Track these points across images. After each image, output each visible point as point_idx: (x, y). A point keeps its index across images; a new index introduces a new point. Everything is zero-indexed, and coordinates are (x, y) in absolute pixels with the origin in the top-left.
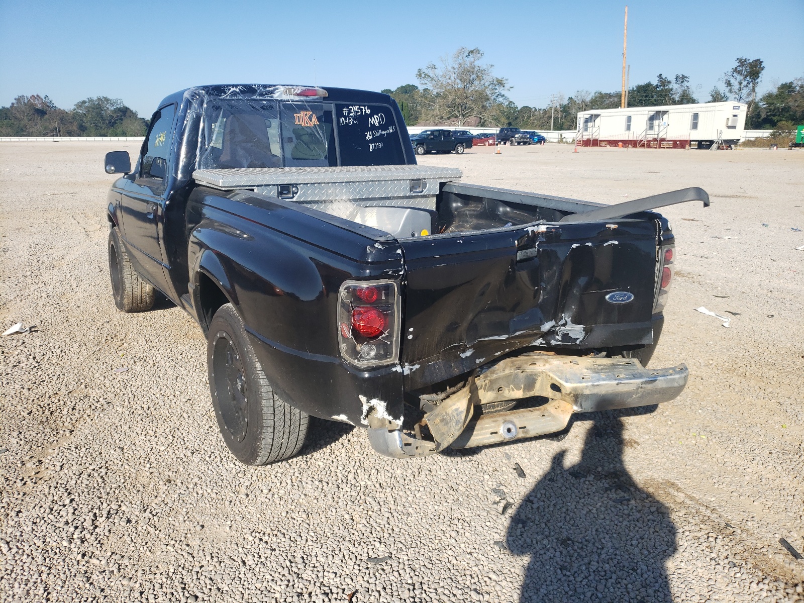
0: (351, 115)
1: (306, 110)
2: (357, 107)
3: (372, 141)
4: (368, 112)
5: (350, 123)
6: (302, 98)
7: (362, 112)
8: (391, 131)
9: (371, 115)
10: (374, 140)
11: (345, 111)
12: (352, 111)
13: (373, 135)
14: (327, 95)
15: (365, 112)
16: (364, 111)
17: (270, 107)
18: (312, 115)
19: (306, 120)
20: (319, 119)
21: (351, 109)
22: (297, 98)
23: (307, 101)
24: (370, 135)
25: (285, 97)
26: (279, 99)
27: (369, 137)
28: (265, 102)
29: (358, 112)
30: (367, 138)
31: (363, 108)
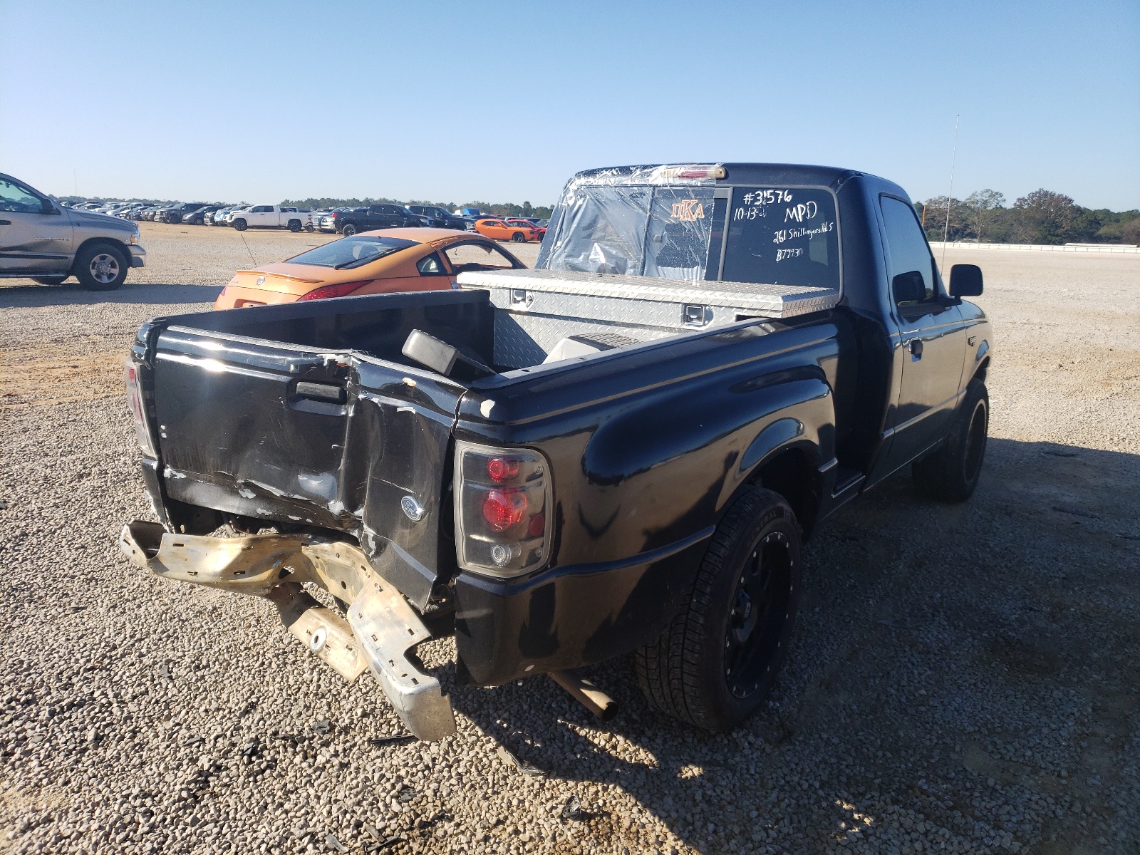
0: (757, 203)
1: (689, 197)
2: (769, 192)
3: (782, 246)
4: (788, 199)
5: (752, 216)
6: (685, 182)
7: (776, 199)
8: (825, 230)
9: (792, 205)
10: (788, 244)
11: (748, 198)
12: (760, 198)
13: (788, 235)
14: (723, 175)
15: (782, 199)
16: (780, 197)
17: (641, 193)
18: (697, 204)
19: (687, 213)
20: (706, 211)
21: (759, 195)
22: (678, 182)
23: (691, 186)
24: (782, 235)
25: (660, 182)
26: (655, 183)
27: (780, 237)
28: (636, 188)
29: (771, 199)
30: (775, 240)
31: (781, 193)
